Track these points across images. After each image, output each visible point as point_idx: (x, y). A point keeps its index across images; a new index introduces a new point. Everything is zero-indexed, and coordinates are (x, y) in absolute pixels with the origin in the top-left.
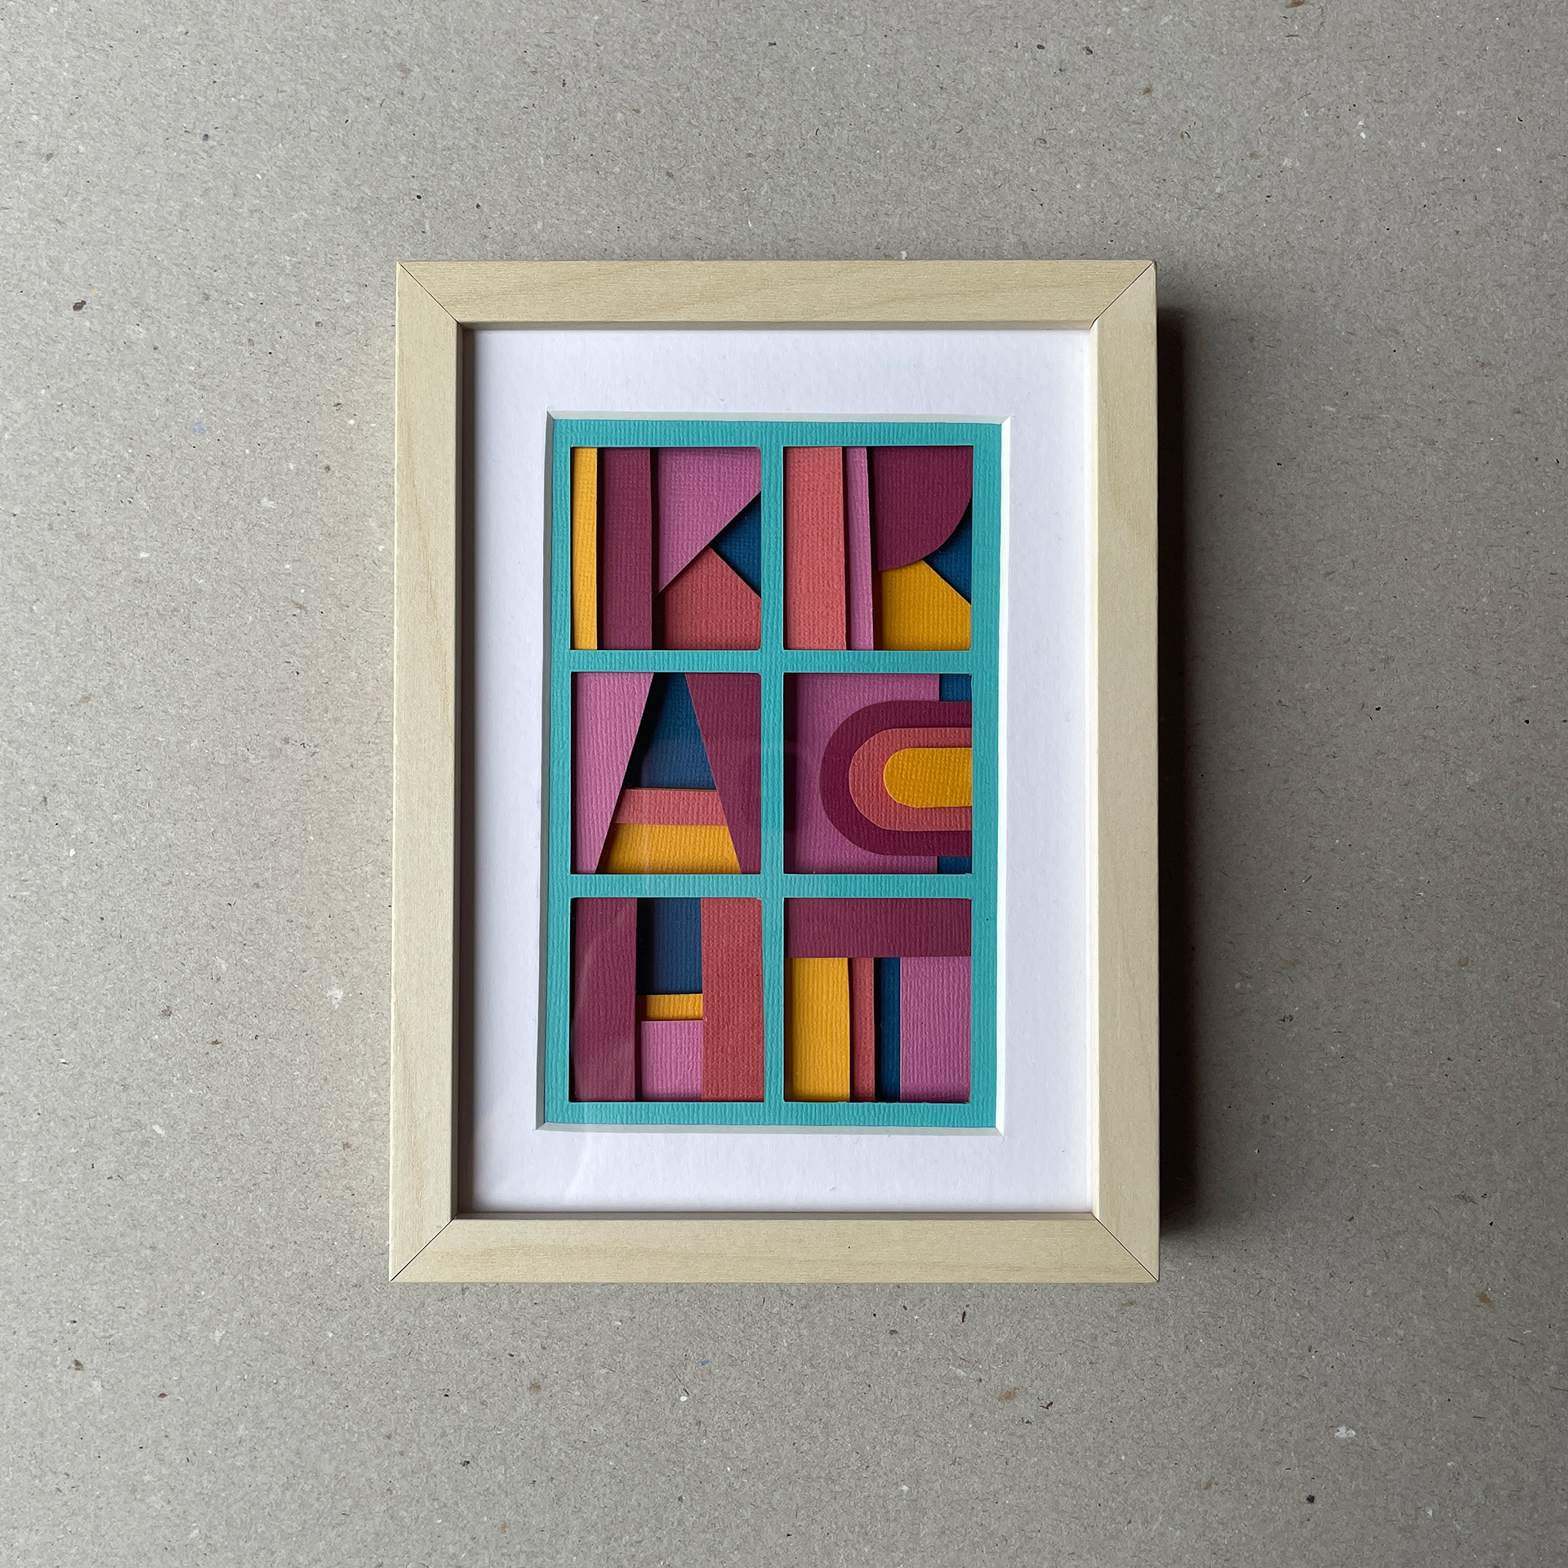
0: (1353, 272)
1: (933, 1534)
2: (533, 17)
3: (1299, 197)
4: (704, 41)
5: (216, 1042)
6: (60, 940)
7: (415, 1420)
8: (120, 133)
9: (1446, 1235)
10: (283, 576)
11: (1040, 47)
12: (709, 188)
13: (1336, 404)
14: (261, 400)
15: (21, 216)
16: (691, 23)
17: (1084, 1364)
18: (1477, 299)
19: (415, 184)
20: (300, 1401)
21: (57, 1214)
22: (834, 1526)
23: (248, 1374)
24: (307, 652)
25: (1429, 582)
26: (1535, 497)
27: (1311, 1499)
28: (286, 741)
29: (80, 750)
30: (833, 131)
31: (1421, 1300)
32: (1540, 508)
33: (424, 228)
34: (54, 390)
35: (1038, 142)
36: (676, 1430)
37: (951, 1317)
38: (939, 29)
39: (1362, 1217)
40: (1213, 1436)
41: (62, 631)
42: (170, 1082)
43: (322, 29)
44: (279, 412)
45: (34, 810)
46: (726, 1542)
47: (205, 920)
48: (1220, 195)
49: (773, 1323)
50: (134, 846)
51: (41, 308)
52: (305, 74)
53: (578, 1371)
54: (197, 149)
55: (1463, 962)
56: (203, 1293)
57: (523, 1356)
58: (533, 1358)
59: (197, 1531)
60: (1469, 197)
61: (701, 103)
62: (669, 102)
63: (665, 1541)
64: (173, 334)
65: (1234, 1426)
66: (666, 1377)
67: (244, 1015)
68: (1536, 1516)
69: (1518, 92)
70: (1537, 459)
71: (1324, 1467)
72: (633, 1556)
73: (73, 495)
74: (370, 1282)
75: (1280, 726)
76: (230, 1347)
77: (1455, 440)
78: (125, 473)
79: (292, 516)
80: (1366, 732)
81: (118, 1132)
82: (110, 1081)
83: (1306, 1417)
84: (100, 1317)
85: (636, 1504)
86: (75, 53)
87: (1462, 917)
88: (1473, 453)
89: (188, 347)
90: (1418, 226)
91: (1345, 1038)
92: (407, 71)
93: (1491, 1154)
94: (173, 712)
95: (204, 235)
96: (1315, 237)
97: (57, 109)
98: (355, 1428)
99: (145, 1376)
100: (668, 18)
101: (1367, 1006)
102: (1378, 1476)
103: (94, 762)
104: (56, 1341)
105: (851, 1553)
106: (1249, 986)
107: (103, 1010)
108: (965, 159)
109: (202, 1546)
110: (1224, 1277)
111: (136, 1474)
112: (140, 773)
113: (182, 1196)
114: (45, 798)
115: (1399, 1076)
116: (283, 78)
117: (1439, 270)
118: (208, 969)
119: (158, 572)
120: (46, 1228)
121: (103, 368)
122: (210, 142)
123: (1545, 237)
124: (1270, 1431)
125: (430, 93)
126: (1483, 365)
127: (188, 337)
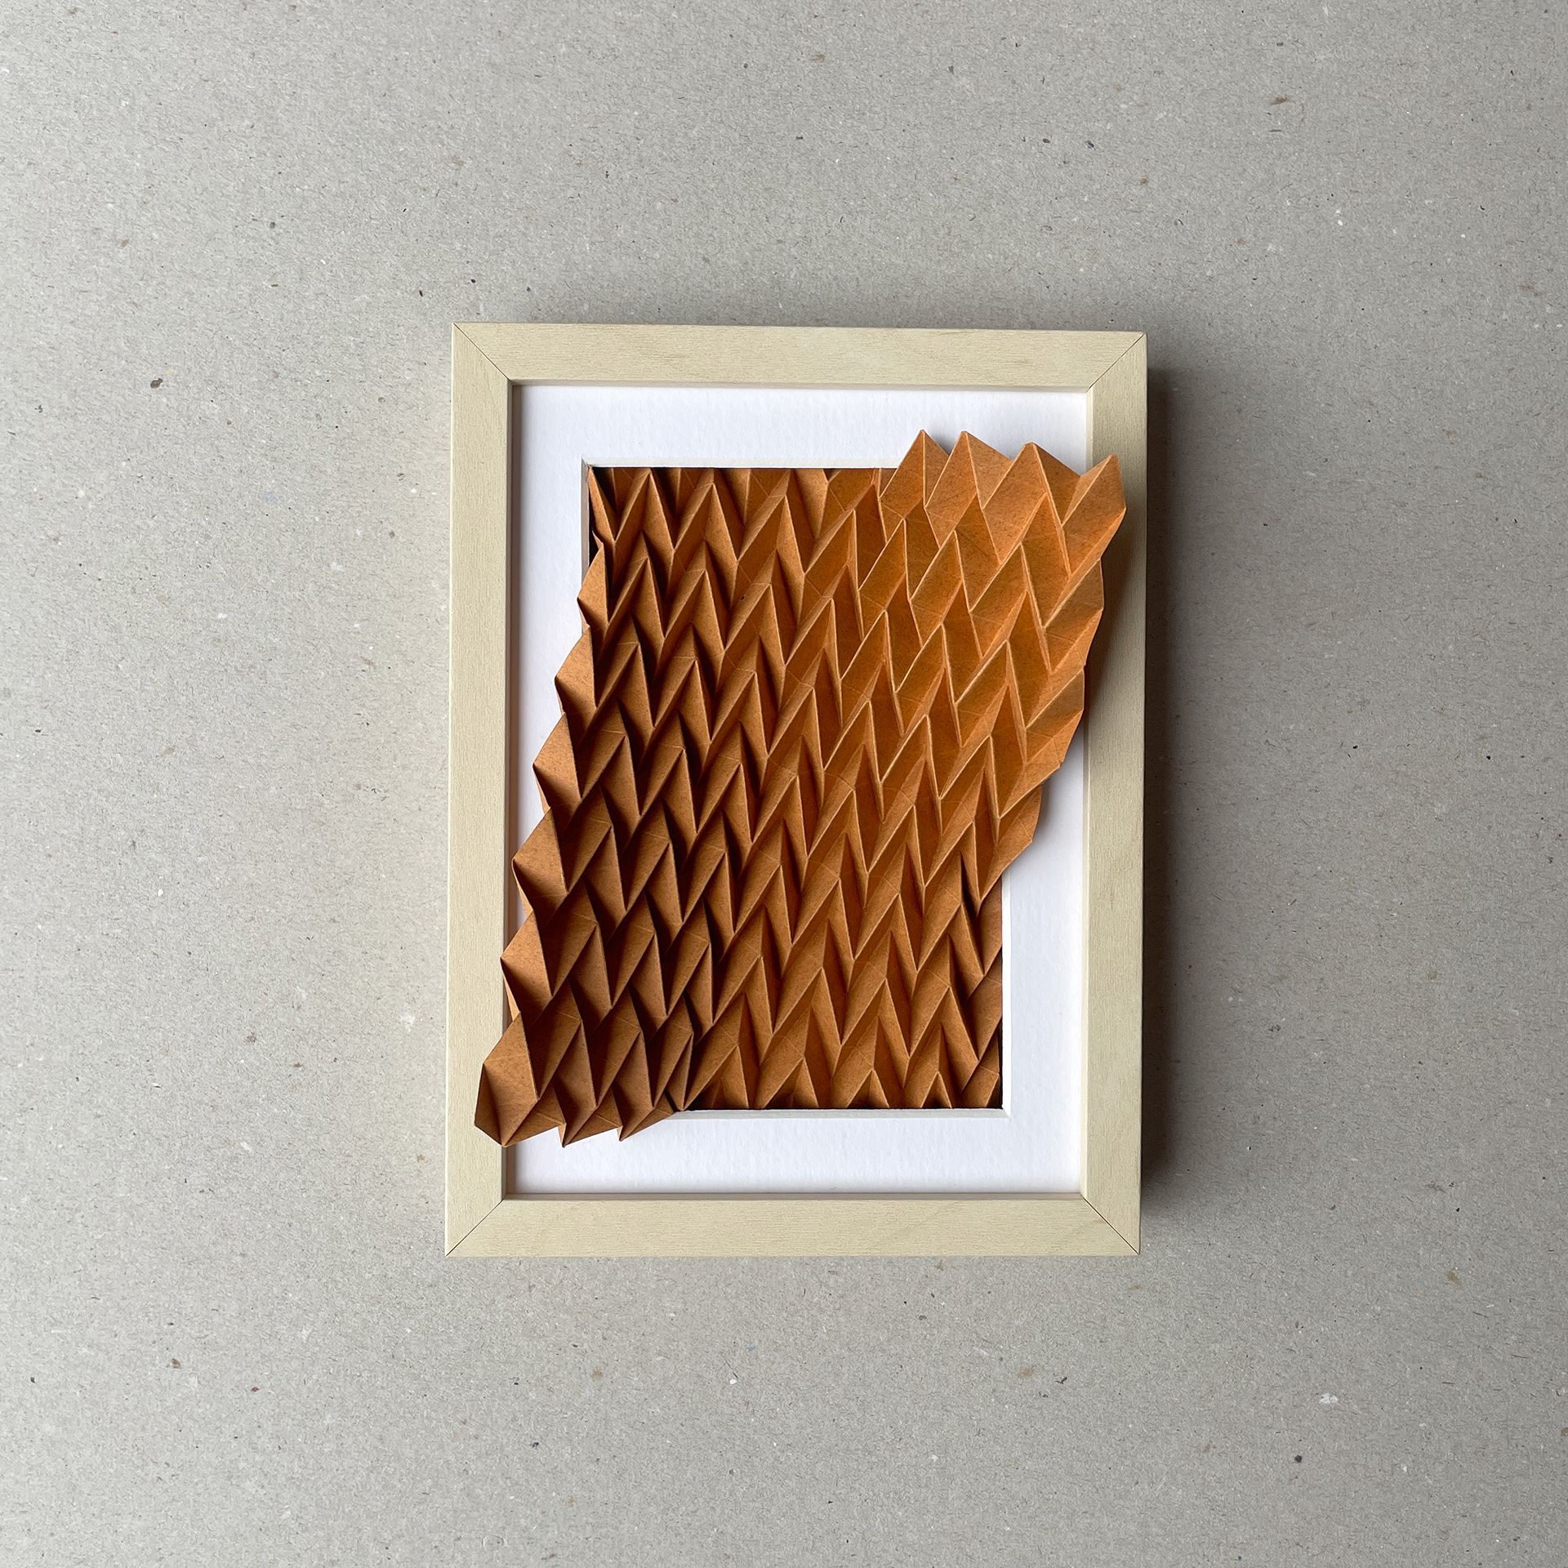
0: (1331, 348)
1: (960, 1498)
2: (577, 113)
3: (1283, 280)
4: (737, 135)
5: (298, 1065)
6: (150, 974)
7: (488, 1407)
8: (191, 221)
9: (1417, 1221)
10: (353, 635)
11: (1045, 141)
12: (742, 272)
13: (1317, 470)
14: (329, 471)
15: (100, 299)
16: (724, 119)
17: (1095, 1342)
18: (1442, 373)
19: (470, 269)
20: (381, 1391)
21: (153, 1226)
22: (871, 1493)
23: (334, 1367)
24: (376, 704)
25: (1401, 632)
26: (1496, 554)
27: (1299, 1459)
28: (359, 787)
29: (165, 798)
30: (856, 219)
31: (1396, 1279)
32: (1500, 564)
33: (478, 308)
34: (134, 462)
35: (1044, 229)
36: (728, 1410)
37: (974, 1304)
38: (952, 124)
39: (1343, 1206)
40: (1211, 1405)
41: (146, 688)
42: (256, 1103)
43: (379, 123)
44: (345, 482)
45: (124, 853)
46: (773, 1511)
47: (286, 953)
48: (1211, 278)
49: (813, 1312)
50: (218, 886)
51: (119, 385)
52: (365, 166)
53: (636, 1359)
54: (265, 237)
55: (1433, 975)
56: (290, 1295)
57: (586, 1346)
58: (596, 1348)
59: (289, 1512)
60: (1436, 280)
61: (734, 193)
62: (705, 192)
63: (718, 1510)
64: (246, 409)
65: (1230, 1395)
66: (716, 1362)
67: (323, 1040)
68: (1499, 1470)
69: (1481, 183)
70: (1497, 519)
71: (1311, 1431)
72: (689, 1524)
73: (154, 561)
74: (444, 1282)
75: (1267, 764)
76: (316, 1345)
77: (1423, 501)
78: (203, 540)
79: (359, 578)
80: (1344, 768)
81: (209, 1149)
82: (200, 1103)
83: (1294, 1386)
84: (195, 1319)
85: (692, 1478)
86: (147, 145)
87: (1431, 935)
88: (1439, 513)
89: (260, 422)
90: (1390, 306)
91: (1327, 1046)
92: (461, 164)
93: (1458, 1147)
94: (252, 761)
95: (273, 316)
96: (1296, 315)
97: (130, 197)
98: (433, 1415)
99: (239, 1372)
100: (702, 114)
101: (1346, 1016)
102: (1358, 1437)
103: (179, 808)
104: (155, 1342)
105: (887, 1517)
106: (1240, 1000)
107: (192, 1037)
108: (977, 245)
109: (293, 1525)
110: (1221, 1262)
111: (231, 1462)
112: (222, 818)
113: (269, 1207)
114: (134, 842)
115: (1375, 1079)
116: (344, 170)
117: (1408, 346)
118: (290, 997)
119: (236, 632)
120: (143, 1239)
121: (180, 442)
122: (276, 229)
123: (1504, 316)
124: (1262, 1399)
125: (482, 183)
126: (1449, 433)
127: (259, 412)
